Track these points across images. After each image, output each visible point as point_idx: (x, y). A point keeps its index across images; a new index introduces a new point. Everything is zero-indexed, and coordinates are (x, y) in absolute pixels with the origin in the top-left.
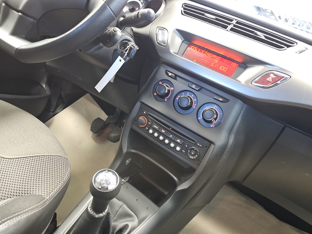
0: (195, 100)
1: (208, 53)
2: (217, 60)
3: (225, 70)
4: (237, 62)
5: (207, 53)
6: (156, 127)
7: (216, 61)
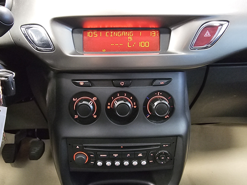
0: (131, 98)
1: (115, 33)
2: (130, 36)
3: (147, 45)
4: (155, 29)
5: (113, 33)
6: (104, 155)
7: (130, 38)
